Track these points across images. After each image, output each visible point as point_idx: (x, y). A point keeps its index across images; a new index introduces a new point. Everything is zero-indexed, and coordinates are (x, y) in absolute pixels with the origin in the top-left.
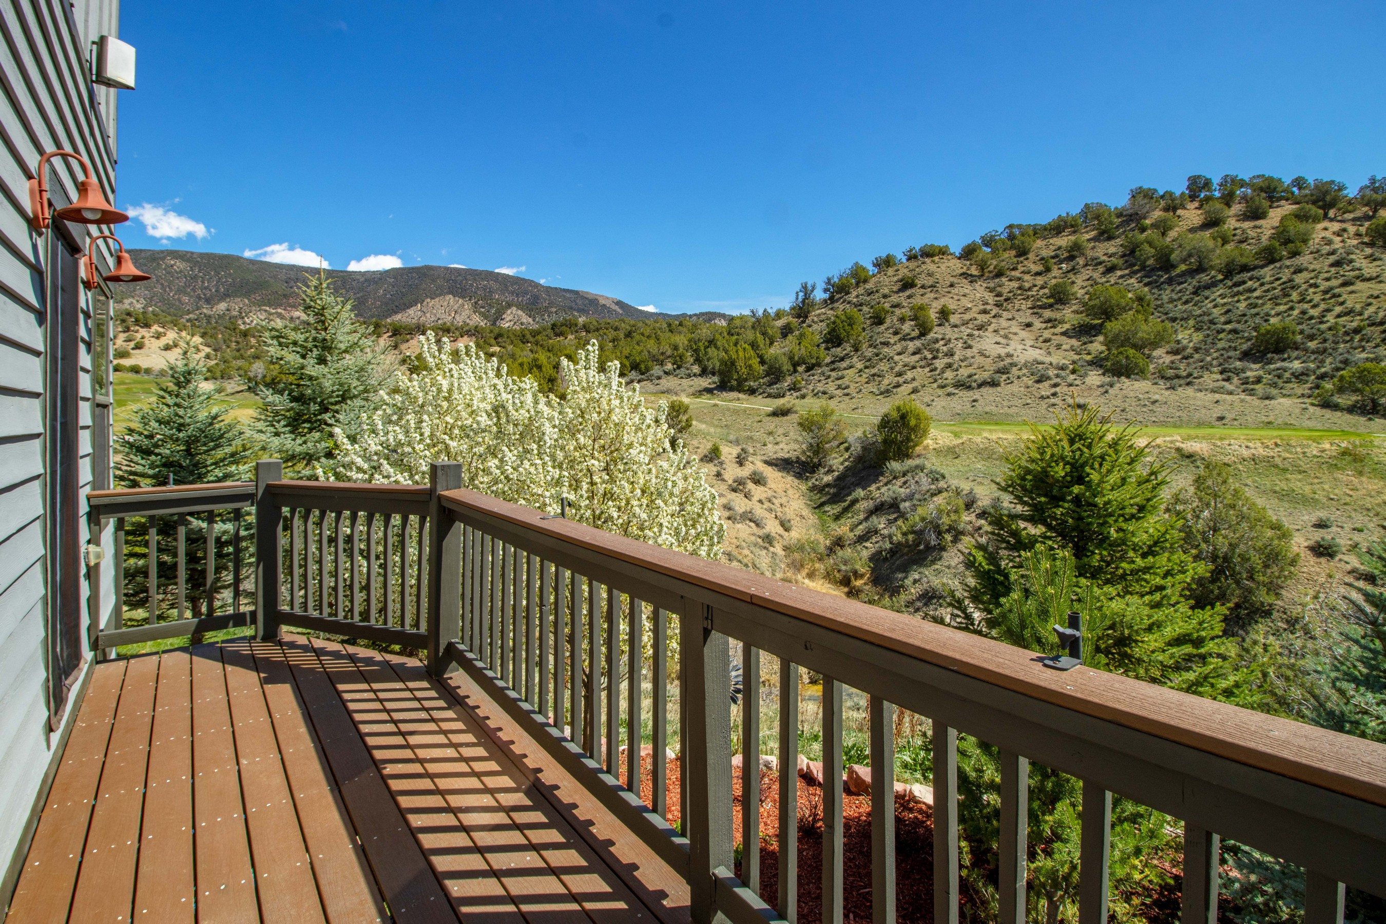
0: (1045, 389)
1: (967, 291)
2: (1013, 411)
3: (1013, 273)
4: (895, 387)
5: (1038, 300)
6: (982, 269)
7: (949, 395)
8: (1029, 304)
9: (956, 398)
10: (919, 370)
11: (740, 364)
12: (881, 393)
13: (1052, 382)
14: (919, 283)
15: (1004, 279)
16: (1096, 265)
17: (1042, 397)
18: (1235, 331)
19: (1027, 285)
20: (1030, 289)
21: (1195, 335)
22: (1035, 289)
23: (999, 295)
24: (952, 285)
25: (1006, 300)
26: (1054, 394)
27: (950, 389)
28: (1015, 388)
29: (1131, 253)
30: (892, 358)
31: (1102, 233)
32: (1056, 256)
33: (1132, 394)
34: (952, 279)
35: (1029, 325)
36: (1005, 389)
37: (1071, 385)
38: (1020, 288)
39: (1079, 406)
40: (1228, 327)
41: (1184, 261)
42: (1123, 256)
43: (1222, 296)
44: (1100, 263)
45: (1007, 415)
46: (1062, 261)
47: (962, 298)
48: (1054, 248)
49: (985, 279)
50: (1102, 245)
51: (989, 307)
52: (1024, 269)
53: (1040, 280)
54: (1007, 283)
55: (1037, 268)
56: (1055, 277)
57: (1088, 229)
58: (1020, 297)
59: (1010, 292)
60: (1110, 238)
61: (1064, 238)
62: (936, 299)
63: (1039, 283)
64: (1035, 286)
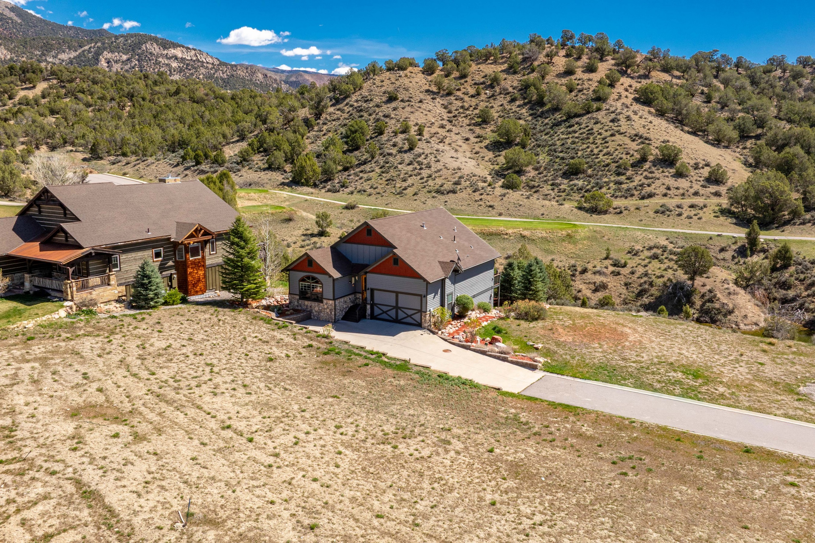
0: (477, 196)
1: (431, 107)
2: (463, 208)
3: (458, 93)
4: (403, 190)
5: (472, 119)
6: (439, 89)
7: (433, 197)
8: (467, 121)
9: (437, 199)
10: (414, 177)
11: (308, 169)
12: (398, 194)
13: (480, 192)
14: (400, 96)
15: (452, 98)
16: (506, 94)
17: (476, 201)
18: (563, 158)
19: (467, 105)
20: (468, 109)
21: (547, 157)
22: (471, 109)
23: (450, 112)
24: (421, 101)
25: (454, 117)
26: (481, 199)
27: (434, 194)
28: (464, 195)
29: (525, 87)
30: (397, 167)
31: (511, 67)
32: (483, 83)
33: (512, 201)
34: (421, 96)
35: (467, 139)
36: (459, 195)
37: (488, 195)
38: (462, 107)
39: (490, 206)
40: (561, 155)
41: (550, 102)
42: (521, 90)
43: (562, 133)
44: (508, 93)
45: (461, 210)
46: (487, 88)
47: (428, 113)
48: (483, 74)
49: (442, 97)
50: (510, 77)
51: (444, 122)
52: (464, 90)
53: (474, 101)
54: (455, 102)
55: (472, 91)
56: (483, 101)
57: (503, 60)
58: (462, 115)
59: (456, 110)
60: (515, 73)
61: (489, 66)
62: (412, 112)
63: (473, 104)
64: (471, 106)
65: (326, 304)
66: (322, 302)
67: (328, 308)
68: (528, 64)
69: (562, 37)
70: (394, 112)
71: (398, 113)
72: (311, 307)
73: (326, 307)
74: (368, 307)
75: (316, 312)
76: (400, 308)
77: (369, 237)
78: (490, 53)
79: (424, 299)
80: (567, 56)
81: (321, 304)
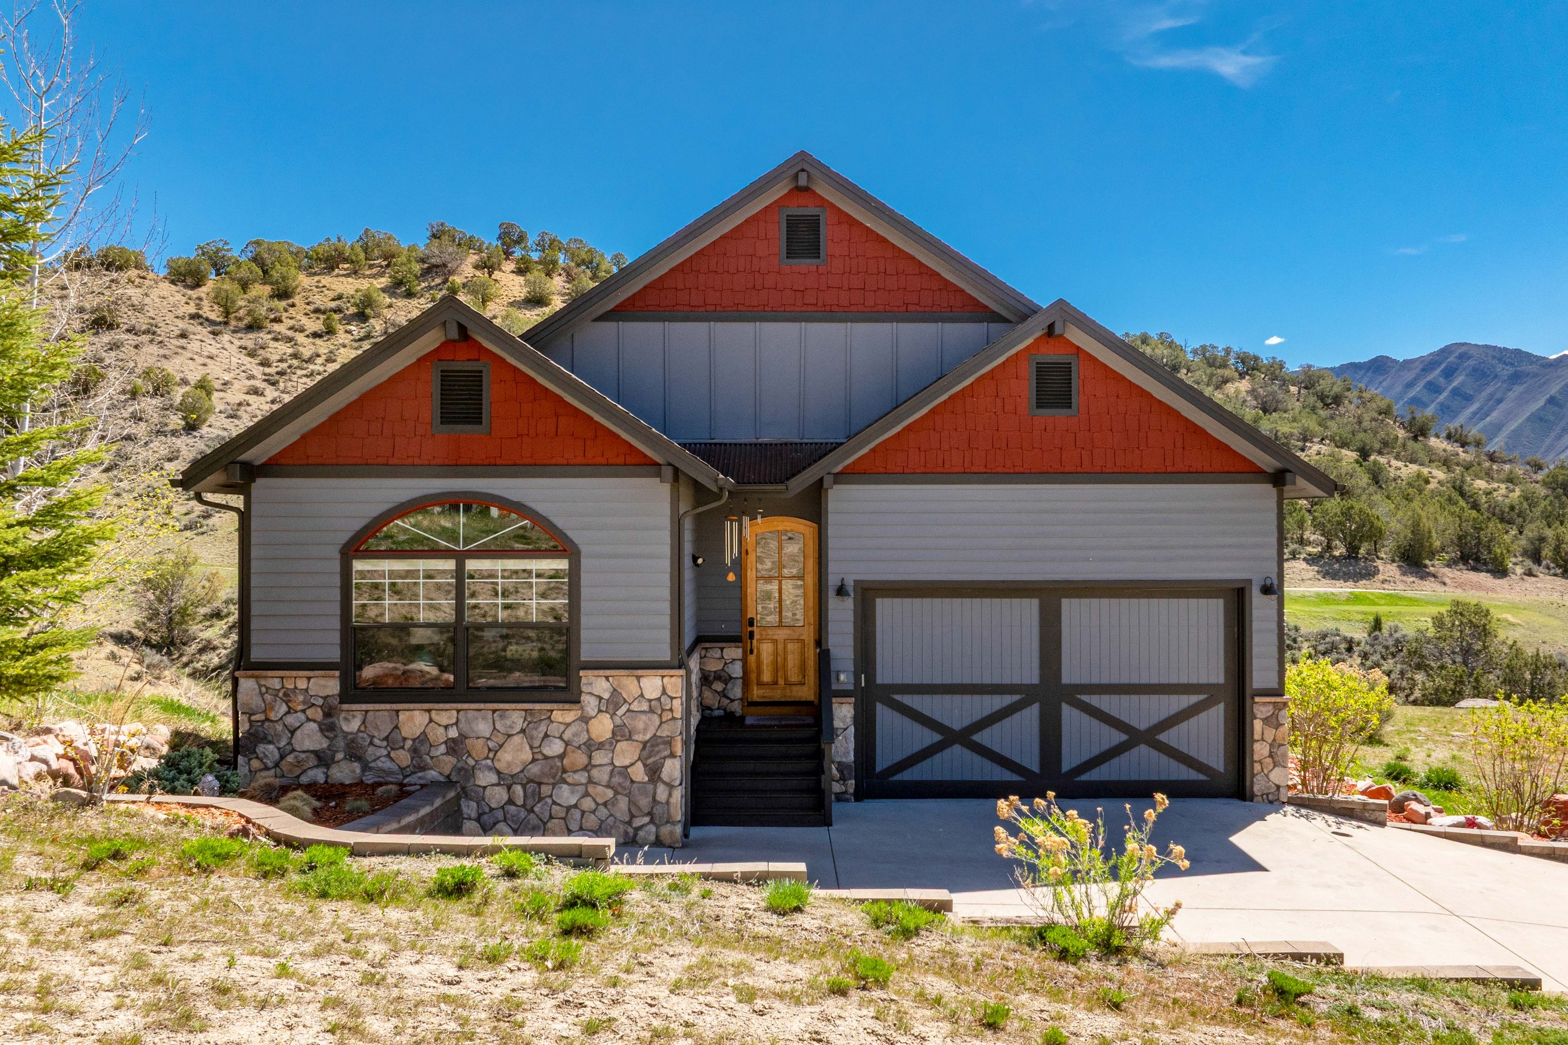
1: (213, 351)
3: (277, 327)
6: (227, 313)
15: (265, 336)
19: (307, 353)
20: (310, 360)
22: (319, 361)
23: (265, 363)
24: (183, 335)
25: (280, 373)
31: (399, 283)
32: (338, 310)
34: (182, 325)
38: (295, 356)
46: (348, 320)
47: (208, 361)
48: (331, 294)
49: (234, 332)
50: (400, 303)
51: (259, 384)
52: (291, 322)
53: (323, 346)
54: (273, 344)
55: (315, 325)
56: (344, 346)
57: (375, 271)
58: (299, 372)
59: (281, 361)
60: (410, 295)
61: (341, 279)
62: (165, 357)
63: (323, 351)
64: (318, 356)
65: (613, 703)
66: (570, 696)
67: (621, 733)
68: (438, 281)
69: (500, 238)
70: (113, 354)
71: (122, 356)
72: (454, 747)
73: (602, 727)
74: (843, 713)
75: (506, 780)
76: (1073, 694)
77: (805, 264)
78: (341, 254)
79: (1260, 606)
80: (520, 272)
81: (564, 715)
